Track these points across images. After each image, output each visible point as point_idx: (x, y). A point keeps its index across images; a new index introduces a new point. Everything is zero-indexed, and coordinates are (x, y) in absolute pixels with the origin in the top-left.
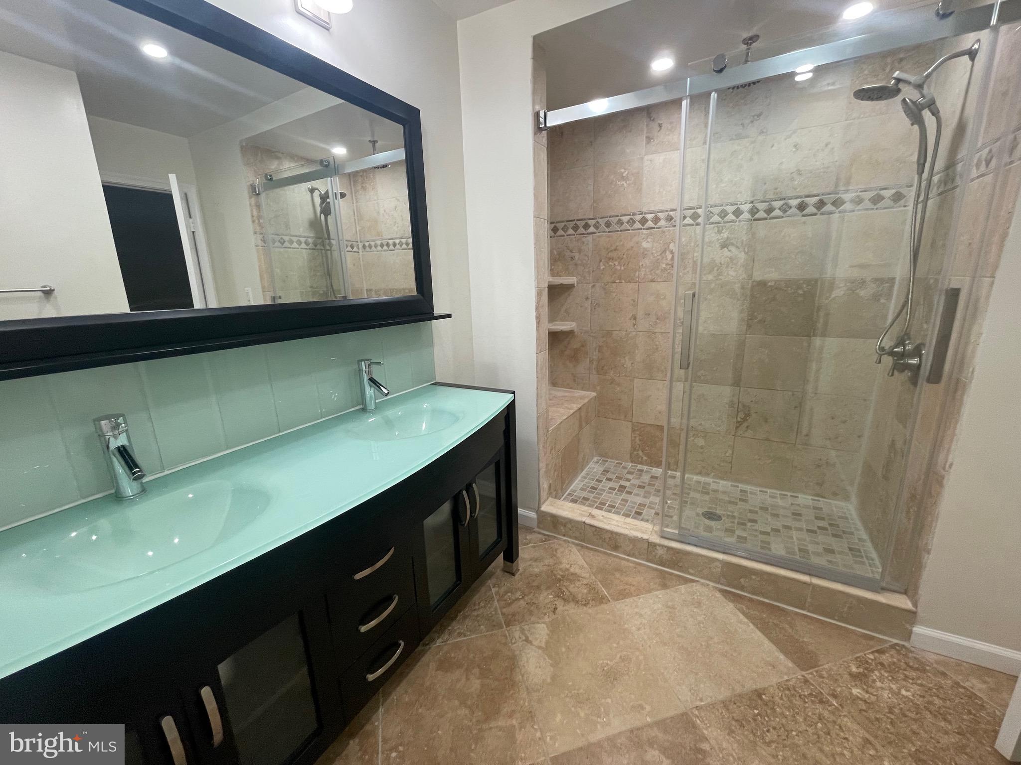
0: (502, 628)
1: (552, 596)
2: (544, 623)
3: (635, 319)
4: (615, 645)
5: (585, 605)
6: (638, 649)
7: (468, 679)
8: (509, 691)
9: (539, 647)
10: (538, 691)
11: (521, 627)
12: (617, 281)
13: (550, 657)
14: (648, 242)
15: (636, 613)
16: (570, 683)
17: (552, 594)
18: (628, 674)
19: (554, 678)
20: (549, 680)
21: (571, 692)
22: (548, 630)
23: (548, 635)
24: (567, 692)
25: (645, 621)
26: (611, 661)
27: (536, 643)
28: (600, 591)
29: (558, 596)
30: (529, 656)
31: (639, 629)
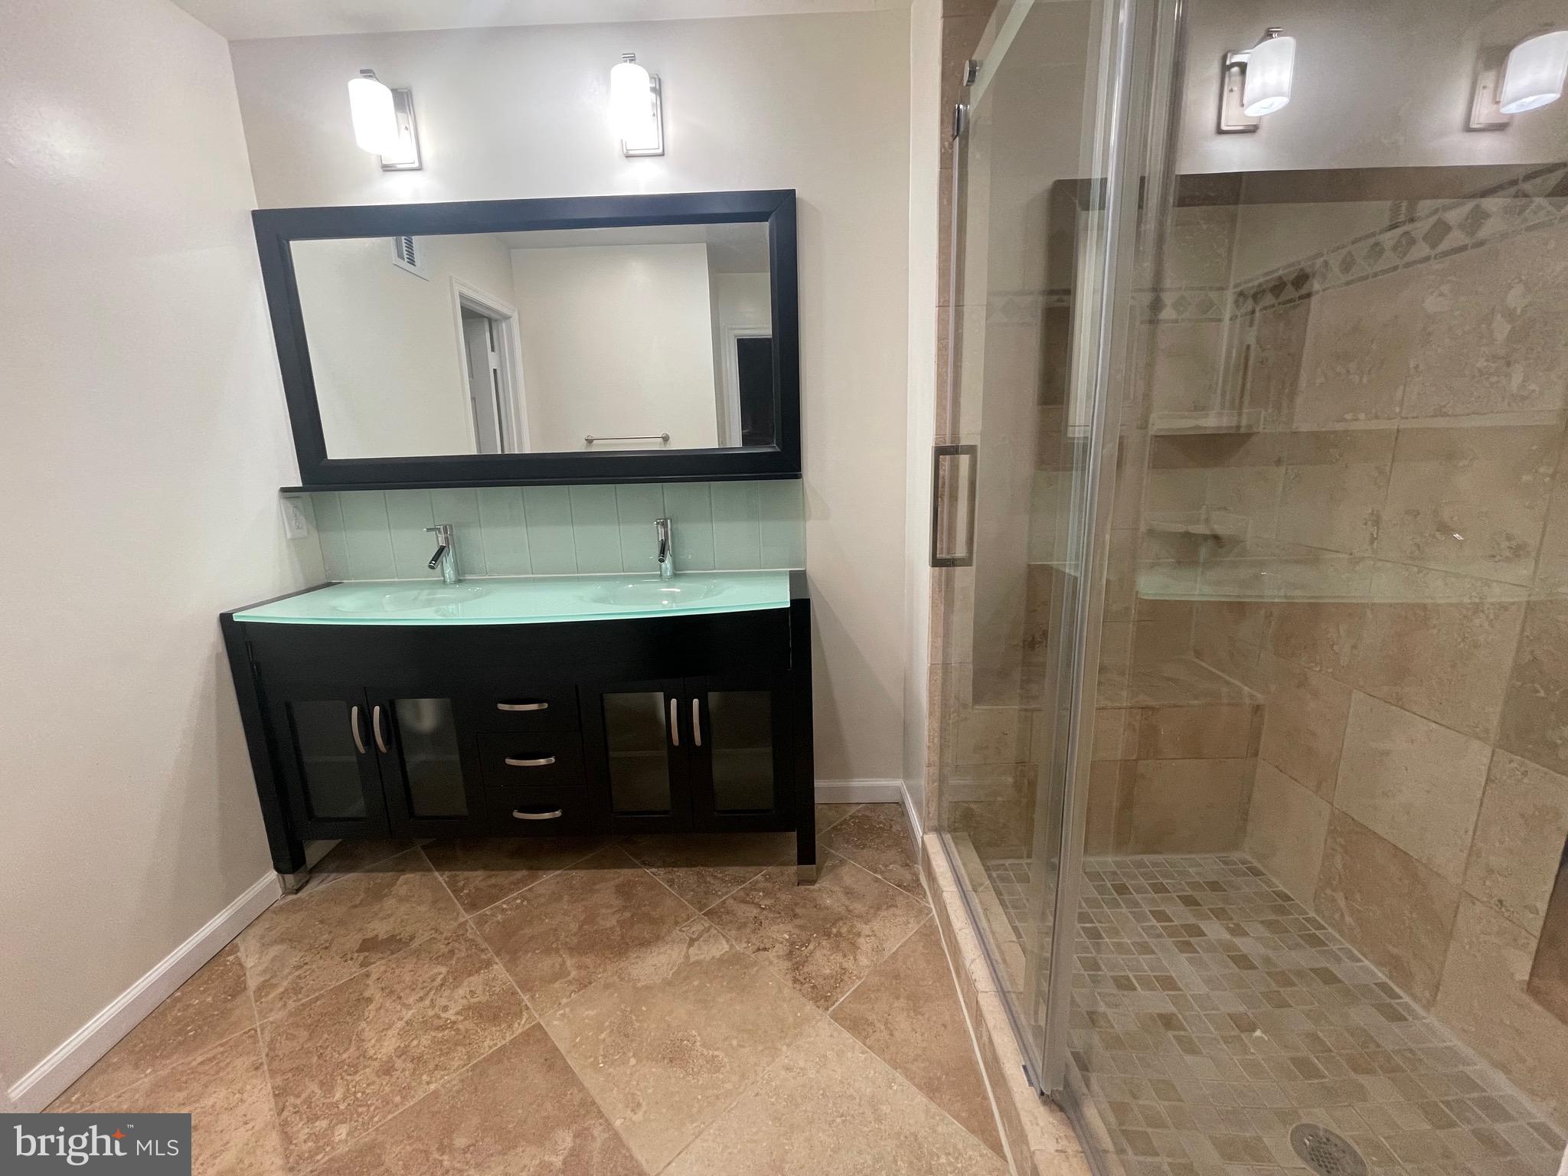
0: (700, 910)
1: (787, 937)
2: (732, 946)
3: (1377, 522)
4: (735, 1043)
5: (795, 981)
6: (743, 1076)
7: (614, 913)
8: (612, 953)
9: (687, 957)
10: (622, 979)
11: (711, 927)
12: (1348, 417)
13: (677, 973)
14: (1441, 295)
15: (825, 1056)
16: (644, 1008)
17: (790, 935)
18: (688, 1074)
19: (647, 988)
20: (639, 985)
21: (631, 1012)
22: (721, 955)
23: (713, 958)
24: (629, 1009)
25: (812, 1074)
26: (704, 1045)
27: (692, 951)
28: (838, 990)
29: (793, 944)
30: (669, 952)
31: (788, 1069)
